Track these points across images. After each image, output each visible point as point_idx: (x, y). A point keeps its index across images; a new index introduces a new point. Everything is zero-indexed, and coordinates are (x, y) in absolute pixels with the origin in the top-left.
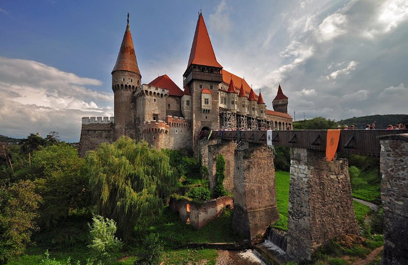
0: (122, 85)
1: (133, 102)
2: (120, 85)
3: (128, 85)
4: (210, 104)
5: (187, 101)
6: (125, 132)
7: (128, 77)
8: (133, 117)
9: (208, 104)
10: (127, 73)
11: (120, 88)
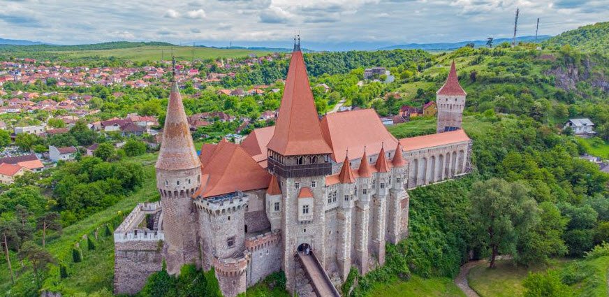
0: (176, 192)
1: (192, 211)
2: (173, 192)
3: (185, 190)
4: (311, 212)
5: (276, 204)
6: (184, 258)
7: (184, 179)
8: (194, 234)
9: (307, 212)
10: (182, 173)
11: (173, 195)
